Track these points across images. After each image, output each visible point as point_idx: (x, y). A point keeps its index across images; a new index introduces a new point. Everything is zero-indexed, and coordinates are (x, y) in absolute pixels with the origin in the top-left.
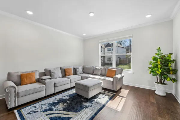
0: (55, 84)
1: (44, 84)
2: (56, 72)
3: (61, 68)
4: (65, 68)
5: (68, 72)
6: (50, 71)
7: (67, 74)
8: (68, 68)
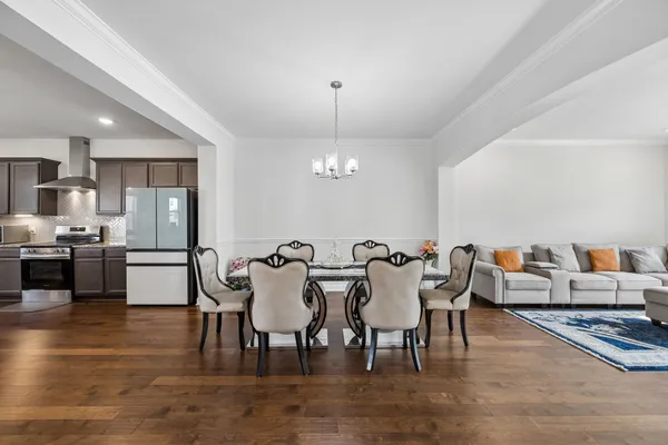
0: (571, 282)
1: (548, 276)
2: (564, 255)
3: (575, 248)
4: (589, 248)
5: (600, 260)
6: (549, 252)
7: (598, 264)
8: (601, 247)
